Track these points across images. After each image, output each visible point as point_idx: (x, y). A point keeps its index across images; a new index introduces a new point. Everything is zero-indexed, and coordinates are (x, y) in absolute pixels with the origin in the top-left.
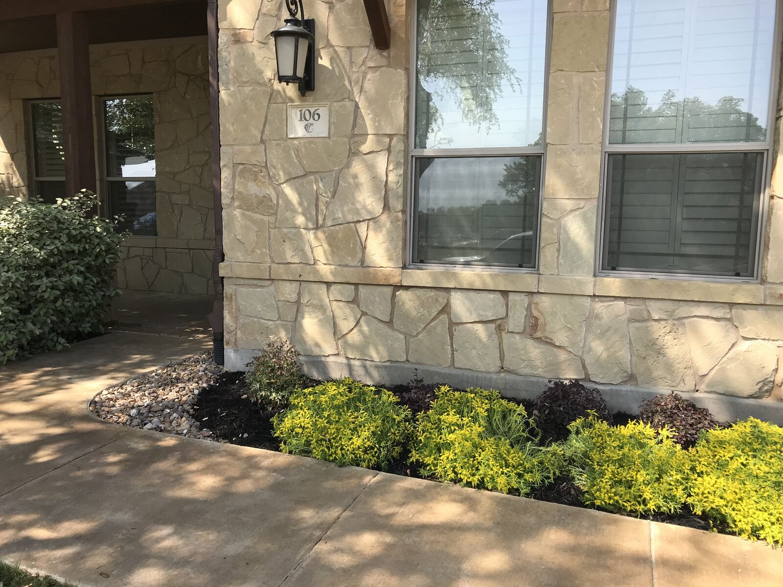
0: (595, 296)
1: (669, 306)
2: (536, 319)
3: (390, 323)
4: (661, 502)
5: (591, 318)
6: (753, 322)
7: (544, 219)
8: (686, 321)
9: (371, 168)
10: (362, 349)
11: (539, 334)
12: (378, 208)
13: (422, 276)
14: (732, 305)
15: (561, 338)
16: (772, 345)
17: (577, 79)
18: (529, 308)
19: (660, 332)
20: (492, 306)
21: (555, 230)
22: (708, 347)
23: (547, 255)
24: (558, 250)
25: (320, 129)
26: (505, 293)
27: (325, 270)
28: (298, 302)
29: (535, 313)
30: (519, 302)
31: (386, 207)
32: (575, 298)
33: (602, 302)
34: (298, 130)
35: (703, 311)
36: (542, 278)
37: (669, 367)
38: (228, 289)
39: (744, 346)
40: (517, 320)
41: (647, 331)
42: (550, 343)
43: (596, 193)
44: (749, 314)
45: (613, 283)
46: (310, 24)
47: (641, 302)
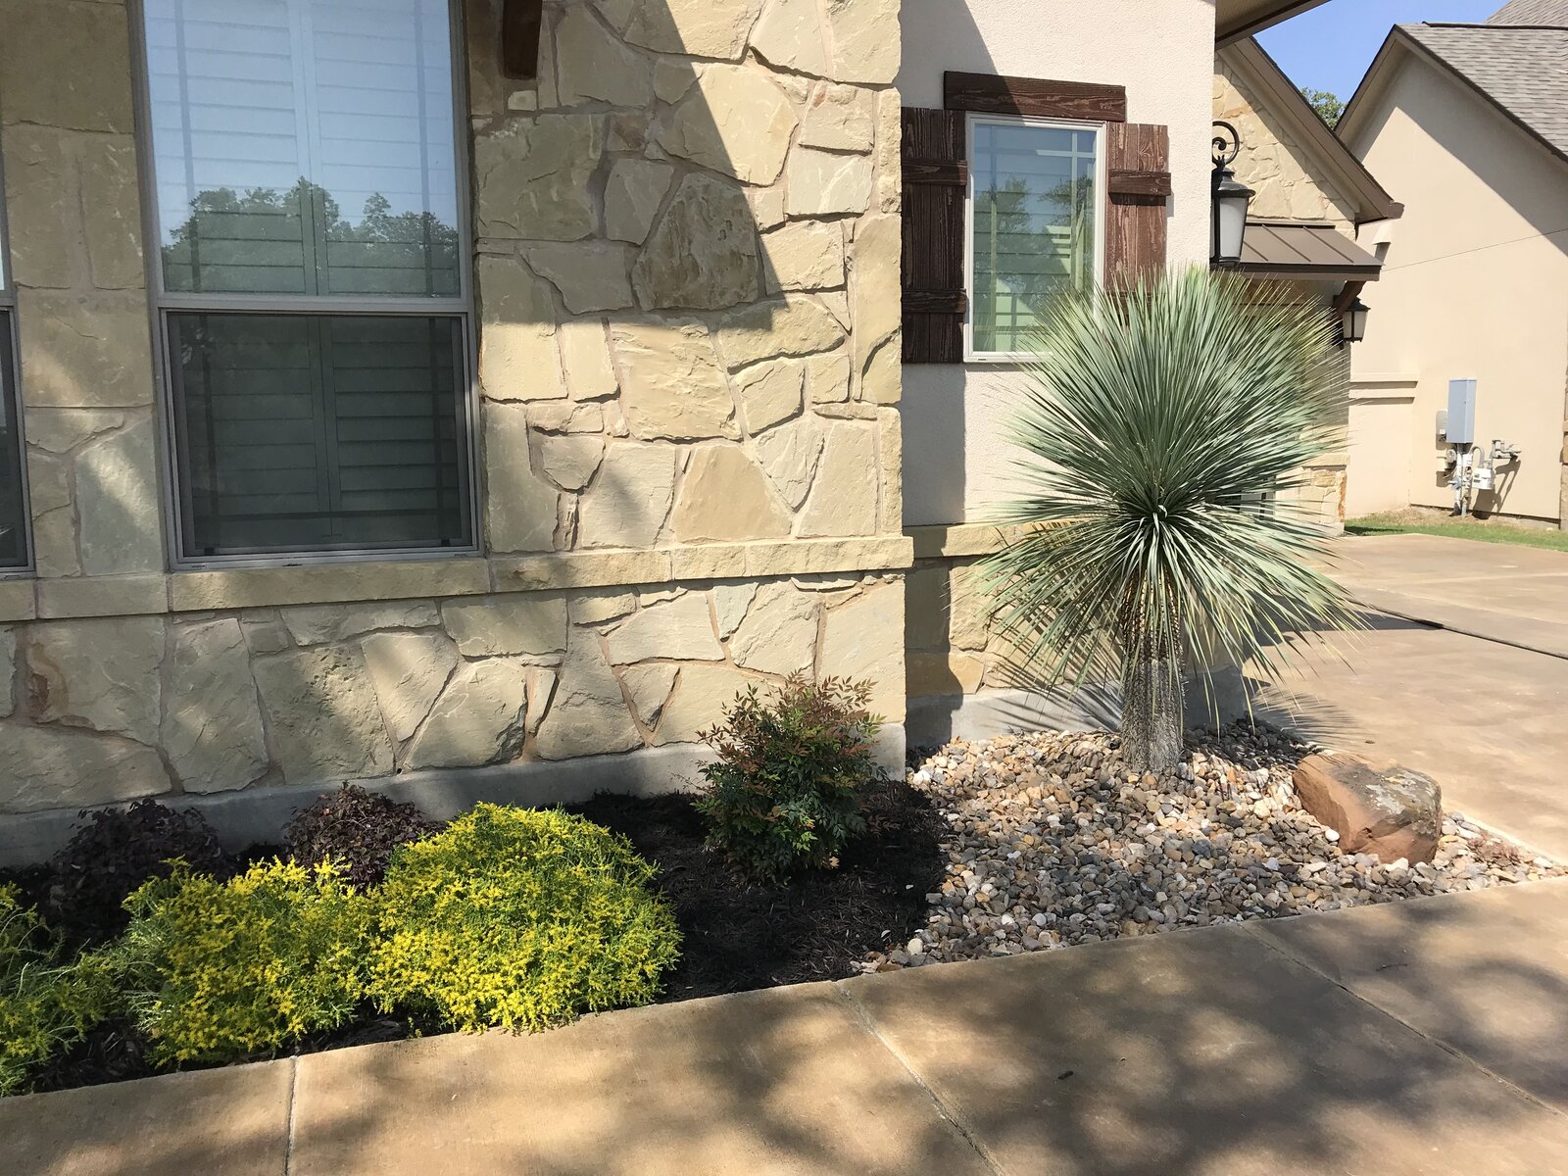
0: (171, 613)
1: (326, 615)
2: (42, 680)
4: (315, 1012)
5: (170, 663)
6: (482, 627)
7: (32, 455)
8: (364, 641)
11: (52, 713)
14: (440, 601)
15: (109, 712)
16: (513, 664)
17: (70, 145)
18: (20, 658)
19: (317, 669)
21: (62, 479)
22: (409, 685)
23: (51, 532)
24: (76, 522)
29: (37, 667)
32: (130, 622)
33: (190, 623)
35: (393, 618)
36: (44, 586)
37: (343, 733)
39: (469, 672)
41: (292, 672)
42: (82, 728)
43: (147, 396)
44: (473, 614)
45: (211, 583)
47: (267, 616)
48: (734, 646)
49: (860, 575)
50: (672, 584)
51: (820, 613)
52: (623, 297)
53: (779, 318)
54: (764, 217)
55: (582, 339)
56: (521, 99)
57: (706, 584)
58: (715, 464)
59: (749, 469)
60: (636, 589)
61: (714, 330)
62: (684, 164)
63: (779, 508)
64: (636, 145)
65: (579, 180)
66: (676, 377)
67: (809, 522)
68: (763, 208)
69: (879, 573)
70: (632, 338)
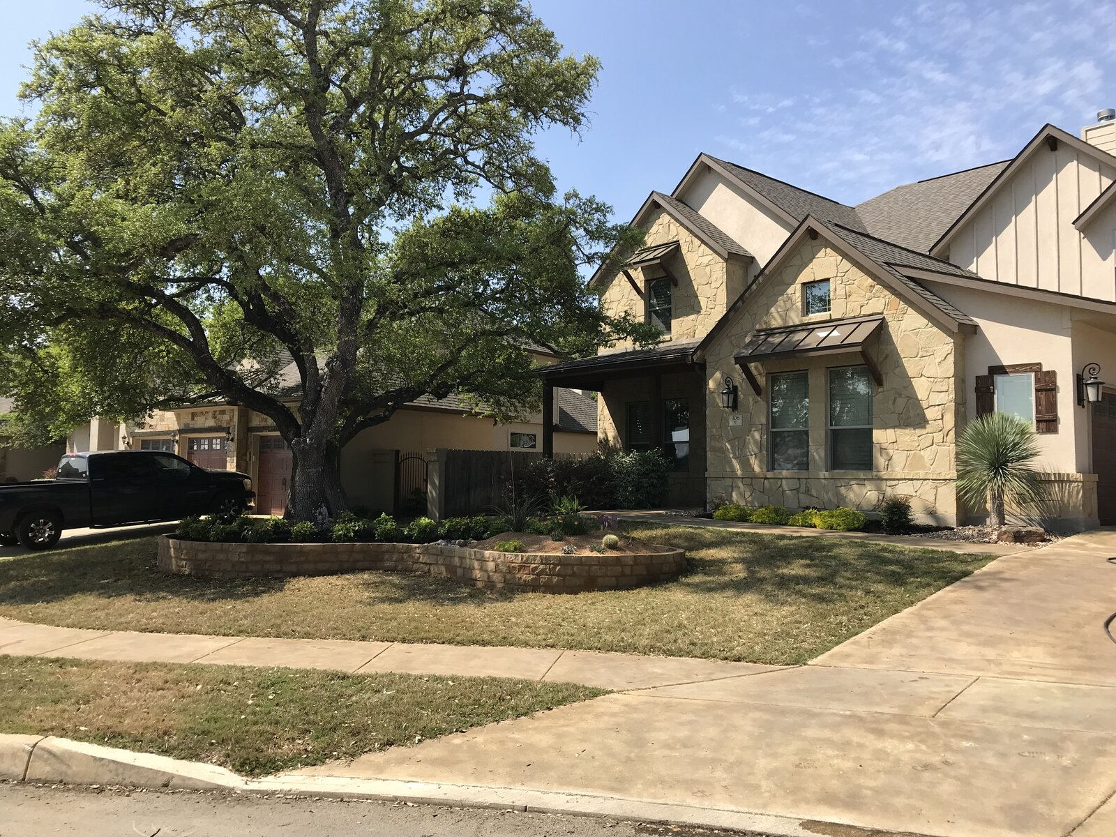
0: (825, 478)
1: (847, 481)
2: (808, 488)
3: (763, 492)
6: (867, 484)
7: (810, 453)
8: (849, 486)
9: (753, 437)
10: (752, 502)
11: (810, 493)
12: (756, 450)
13: (770, 475)
14: (864, 479)
15: (815, 495)
18: (806, 484)
19: (843, 490)
20: (795, 484)
21: (813, 457)
22: (855, 494)
23: (811, 465)
24: (814, 463)
25: (739, 423)
26: (799, 479)
27: (739, 473)
28: (732, 486)
29: (808, 485)
30: (803, 481)
31: (761, 450)
32: (820, 479)
33: (827, 481)
34: (731, 423)
35: (854, 482)
36: (811, 473)
38: (708, 482)
39: (870, 493)
40: (803, 489)
41: (839, 491)
42: (811, 496)
44: (869, 482)
45: (831, 474)
46: (735, 388)
47: (837, 480)
48: (918, 493)
49: (946, 480)
50: (905, 479)
51: (936, 487)
52: (898, 424)
53: (927, 426)
54: (924, 407)
55: (890, 432)
56: (881, 390)
57: (912, 480)
58: (915, 455)
59: (922, 457)
60: (899, 480)
61: (914, 429)
62: (909, 398)
63: (928, 464)
64: (900, 395)
65: (891, 402)
66: (907, 438)
67: (934, 468)
68: (924, 404)
69: (950, 480)
70: (899, 431)
